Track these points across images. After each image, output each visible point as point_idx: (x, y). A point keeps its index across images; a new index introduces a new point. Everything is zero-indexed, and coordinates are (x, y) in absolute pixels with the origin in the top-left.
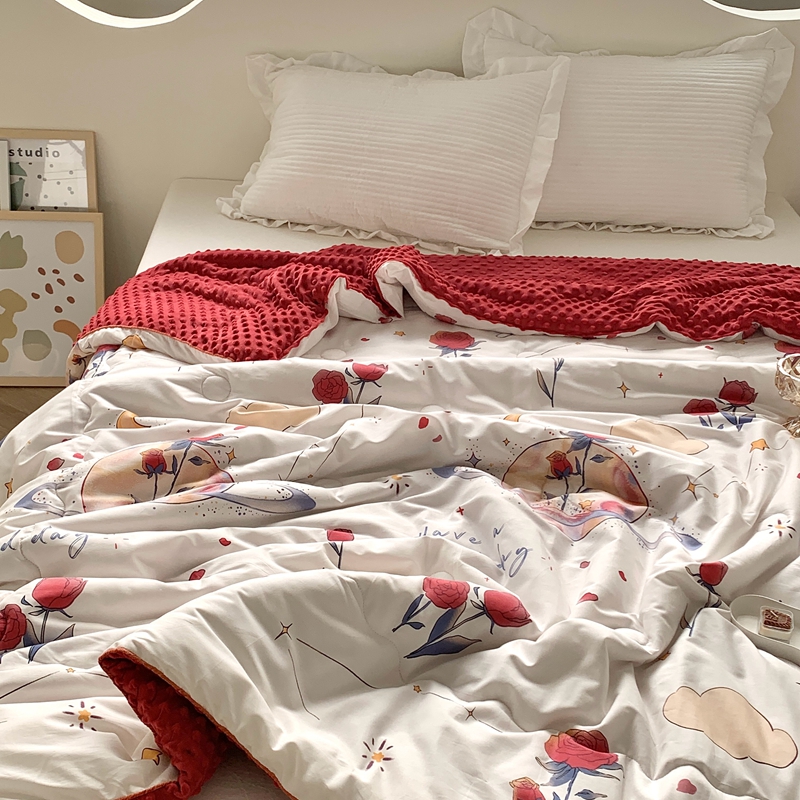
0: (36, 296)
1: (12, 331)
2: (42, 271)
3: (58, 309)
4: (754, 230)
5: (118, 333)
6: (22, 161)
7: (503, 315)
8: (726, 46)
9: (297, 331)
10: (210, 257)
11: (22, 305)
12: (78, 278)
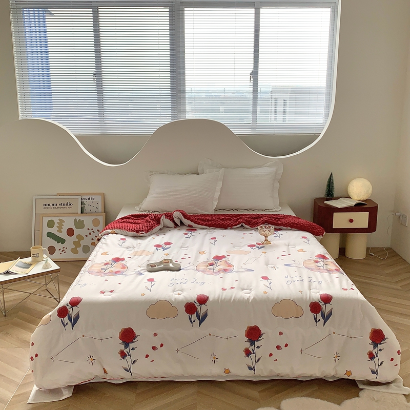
0: (87, 236)
1: (80, 246)
2: (88, 229)
3: (92, 239)
4: (275, 210)
5: (109, 231)
6: (84, 201)
7: (204, 224)
8: (265, 165)
9: (152, 227)
10: (132, 216)
11: (83, 238)
12: (98, 230)
